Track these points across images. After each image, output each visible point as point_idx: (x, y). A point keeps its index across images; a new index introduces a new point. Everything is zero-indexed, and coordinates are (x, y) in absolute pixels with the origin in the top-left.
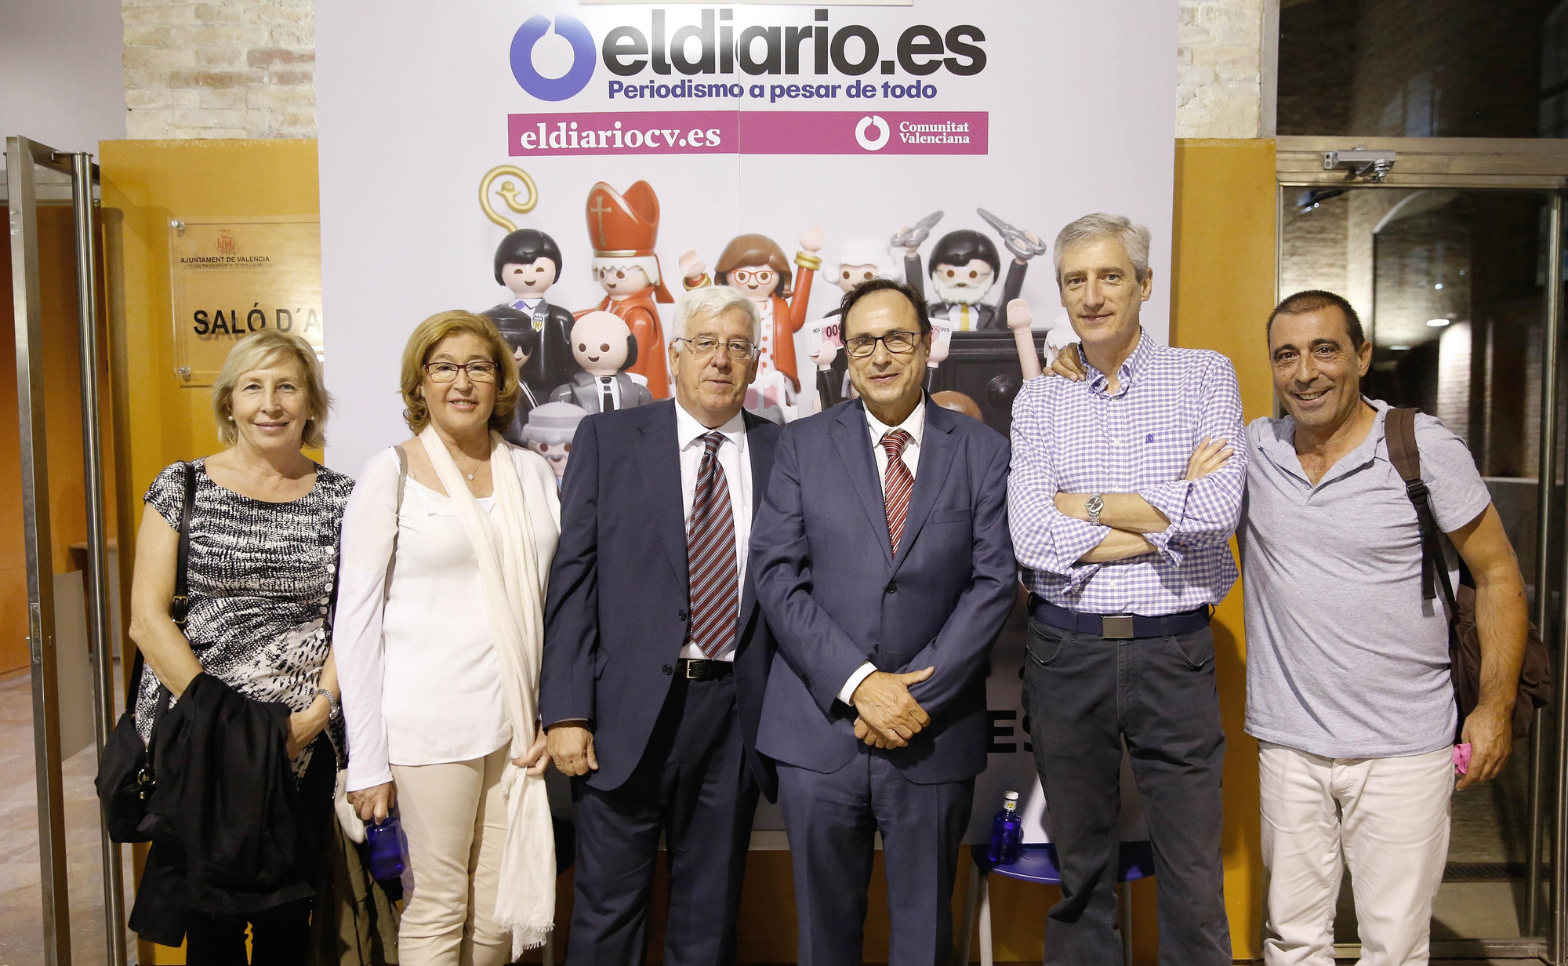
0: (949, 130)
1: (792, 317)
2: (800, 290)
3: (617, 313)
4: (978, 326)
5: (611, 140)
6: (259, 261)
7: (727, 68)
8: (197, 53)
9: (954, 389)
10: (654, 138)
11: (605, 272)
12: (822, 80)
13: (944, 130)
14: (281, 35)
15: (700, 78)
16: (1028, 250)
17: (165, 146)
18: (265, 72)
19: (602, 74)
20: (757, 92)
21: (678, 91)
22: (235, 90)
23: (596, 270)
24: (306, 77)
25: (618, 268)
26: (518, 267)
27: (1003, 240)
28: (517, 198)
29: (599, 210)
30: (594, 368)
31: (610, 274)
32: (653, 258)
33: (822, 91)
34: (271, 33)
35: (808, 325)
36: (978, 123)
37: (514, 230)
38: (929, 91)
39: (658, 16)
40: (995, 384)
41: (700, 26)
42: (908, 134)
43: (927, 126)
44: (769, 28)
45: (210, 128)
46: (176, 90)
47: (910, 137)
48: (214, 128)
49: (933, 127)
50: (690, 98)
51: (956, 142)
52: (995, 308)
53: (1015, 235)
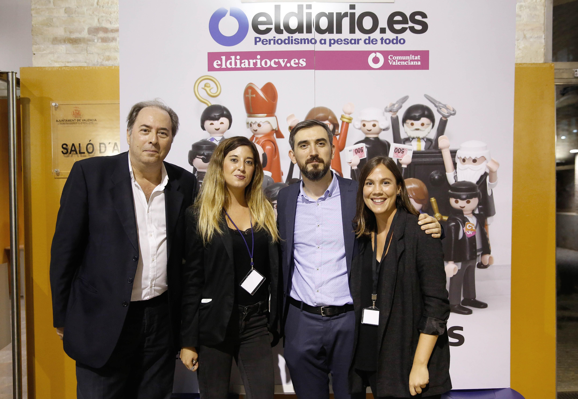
0: (411, 59)
1: (339, 145)
2: (343, 132)
3: (258, 143)
4: (425, 148)
5: (255, 64)
6: (91, 121)
7: (309, 31)
8: (65, 29)
9: (414, 177)
10: (275, 63)
11: (252, 124)
12: (353, 36)
13: (409, 59)
14: (103, 21)
15: (297, 36)
16: (448, 113)
17: (50, 70)
18: (96, 37)
19: (251, 34)
20: (323, 42)
21: (287, 42)
22: (82, 45)
23: (248, 123)
24: (114, 39)
25: (258, 122)
26: (212, 122)
27: (436, 109)
28: (212, 91)
29: (250, 96)
31: (254, 125)
32: (274, 118)
33: (353, 42)
34: (98, 20)
35: (347, 148)
36: (424, 56)
37: (210, 105)
38: (402, 41)
39: (277, 8)
40: (433, 175)
41: (297, 12)
42: (392, 61)
43: (401, 57)
44: (328, 13)
45: (70, 62)
46: (56, 45)
47: (393, 62)
48: (72, 62)
49: (404, 58)
50: (292, 45)
51: (414, 64)
52: (433, 140)
53: (442, 106)
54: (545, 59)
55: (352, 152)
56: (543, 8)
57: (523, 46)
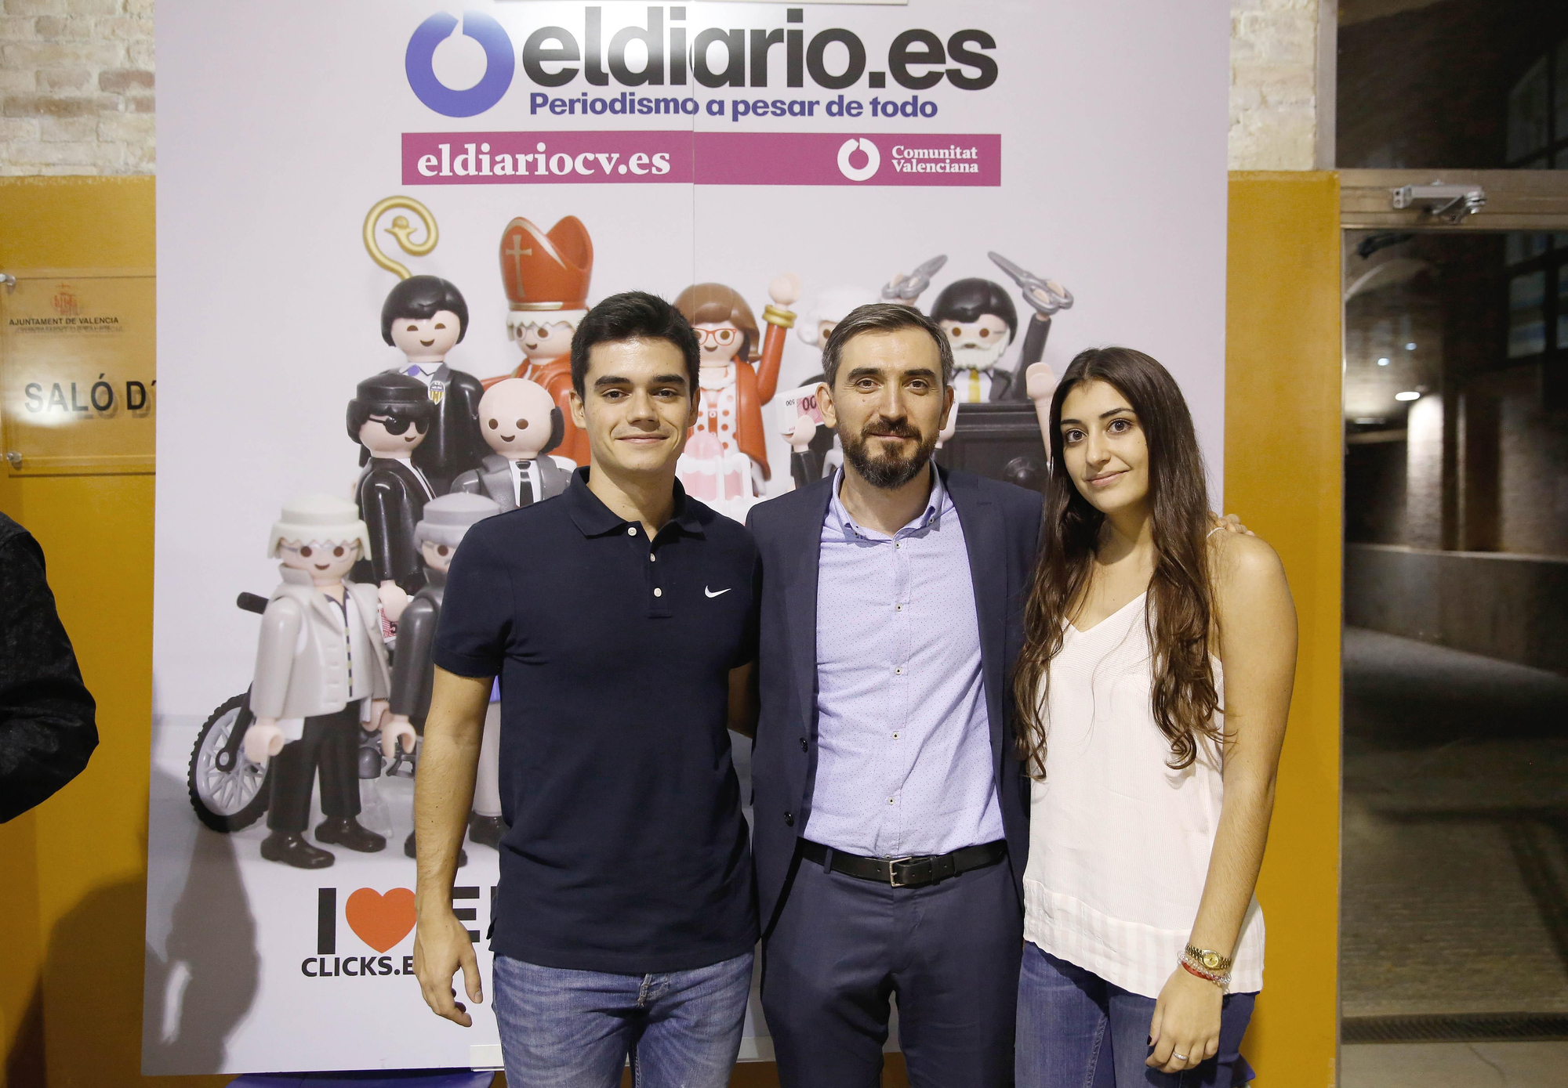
0: (953, 156)
2: (770, 352)
3: (539, 381)
5: (532, 166)
6: (103, 324)
8: (38, 75)
10: (587, 164)
11: (523, 330)
12: (796, 94)
13: (947, 156)
14: (139, 53)
15: (645, 91)
16: (1051, 303)
18: (121, 97)
19: (522, 85)
20: (715, 108)
21: (618, 106)
22: (85, 119)
23: (511, 327)
25: (540, 324)
26: (412, 322)
27: (1020, 291)
28: (413, 238)
29: (517, 252)
30: (510, 449)
31: (530, 332)
32: (583, 313)
33: (797, 108)
34: (128, 51)
35: (780, 396)
36: (988, 148)
37: (407, 277)
38: (928, 109)
39: (593, 15)
40: (1013, 469)
41: (646, 28)
42: (903, 161)
43: (926, 151)
44: (730, 30)
45: (54, 165)
46: (13, 119)
47: (905, 165)
48: (58, 164)
49: (934, 153)
50: (632, 115)
51: (962, 170)
52: (1011, 374)
53: (1034, 284)
54: (1316, 162)
55: (794, 407)
56: (1311, 25)
57: (1260, 124)
